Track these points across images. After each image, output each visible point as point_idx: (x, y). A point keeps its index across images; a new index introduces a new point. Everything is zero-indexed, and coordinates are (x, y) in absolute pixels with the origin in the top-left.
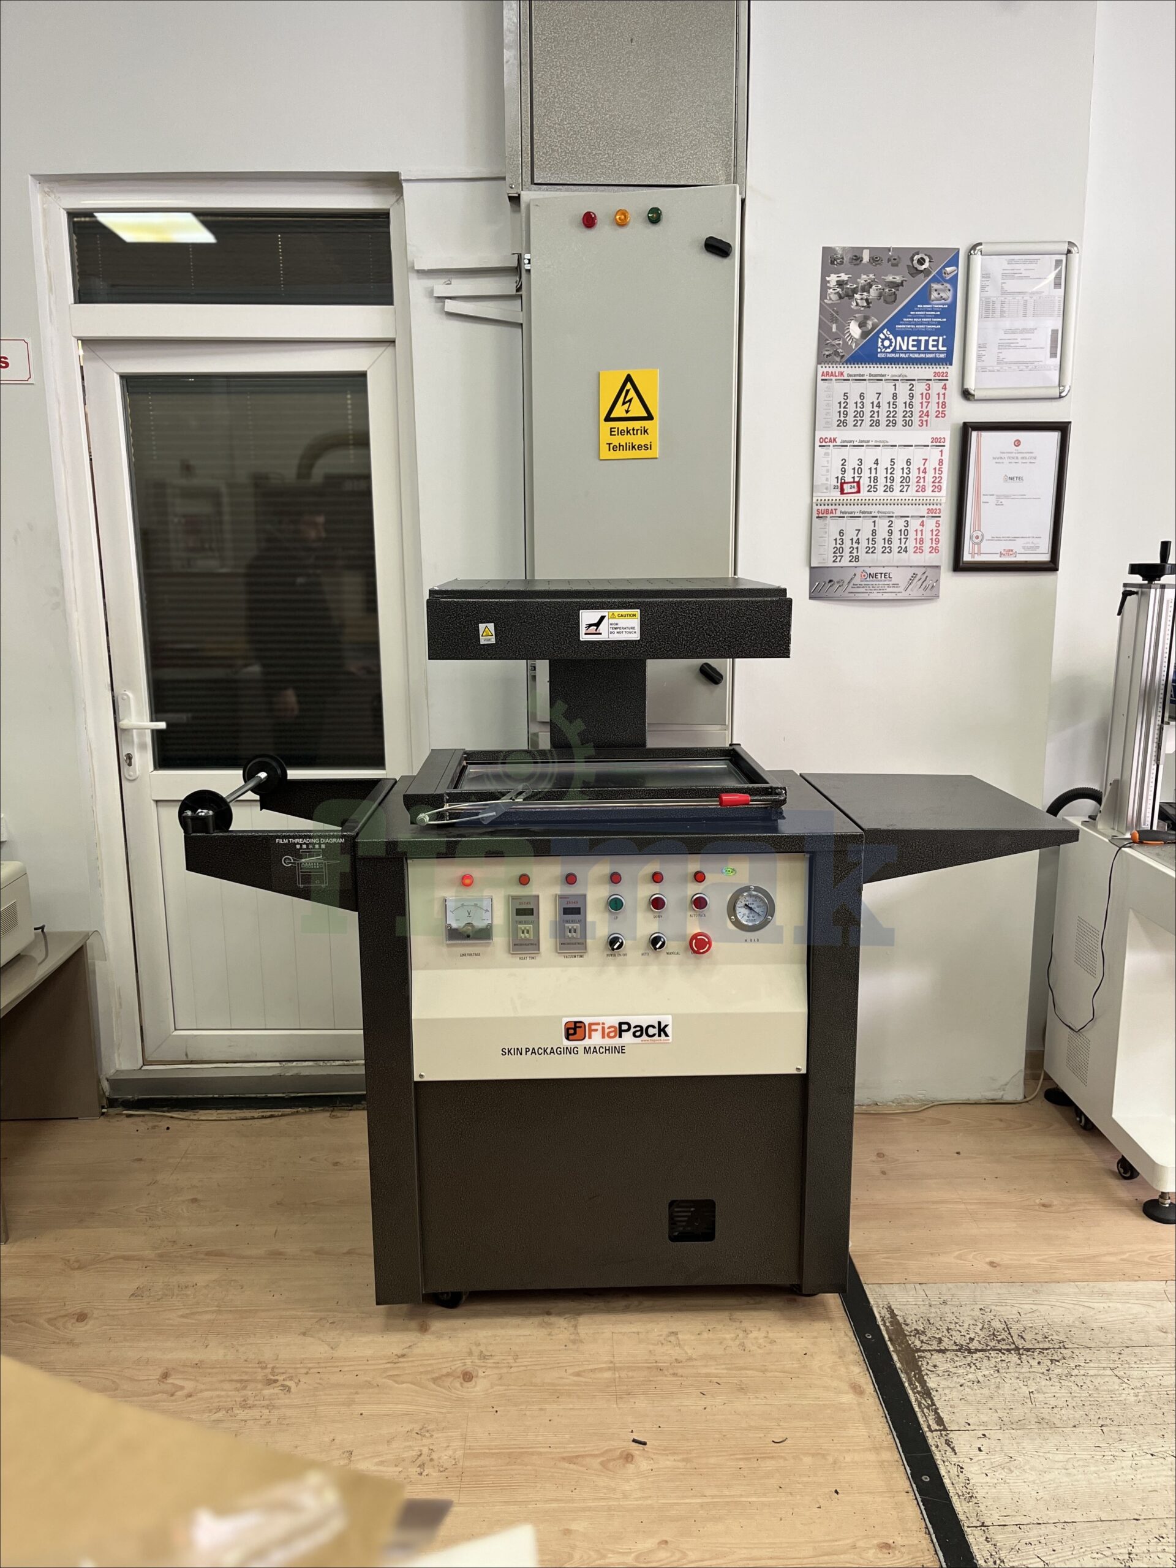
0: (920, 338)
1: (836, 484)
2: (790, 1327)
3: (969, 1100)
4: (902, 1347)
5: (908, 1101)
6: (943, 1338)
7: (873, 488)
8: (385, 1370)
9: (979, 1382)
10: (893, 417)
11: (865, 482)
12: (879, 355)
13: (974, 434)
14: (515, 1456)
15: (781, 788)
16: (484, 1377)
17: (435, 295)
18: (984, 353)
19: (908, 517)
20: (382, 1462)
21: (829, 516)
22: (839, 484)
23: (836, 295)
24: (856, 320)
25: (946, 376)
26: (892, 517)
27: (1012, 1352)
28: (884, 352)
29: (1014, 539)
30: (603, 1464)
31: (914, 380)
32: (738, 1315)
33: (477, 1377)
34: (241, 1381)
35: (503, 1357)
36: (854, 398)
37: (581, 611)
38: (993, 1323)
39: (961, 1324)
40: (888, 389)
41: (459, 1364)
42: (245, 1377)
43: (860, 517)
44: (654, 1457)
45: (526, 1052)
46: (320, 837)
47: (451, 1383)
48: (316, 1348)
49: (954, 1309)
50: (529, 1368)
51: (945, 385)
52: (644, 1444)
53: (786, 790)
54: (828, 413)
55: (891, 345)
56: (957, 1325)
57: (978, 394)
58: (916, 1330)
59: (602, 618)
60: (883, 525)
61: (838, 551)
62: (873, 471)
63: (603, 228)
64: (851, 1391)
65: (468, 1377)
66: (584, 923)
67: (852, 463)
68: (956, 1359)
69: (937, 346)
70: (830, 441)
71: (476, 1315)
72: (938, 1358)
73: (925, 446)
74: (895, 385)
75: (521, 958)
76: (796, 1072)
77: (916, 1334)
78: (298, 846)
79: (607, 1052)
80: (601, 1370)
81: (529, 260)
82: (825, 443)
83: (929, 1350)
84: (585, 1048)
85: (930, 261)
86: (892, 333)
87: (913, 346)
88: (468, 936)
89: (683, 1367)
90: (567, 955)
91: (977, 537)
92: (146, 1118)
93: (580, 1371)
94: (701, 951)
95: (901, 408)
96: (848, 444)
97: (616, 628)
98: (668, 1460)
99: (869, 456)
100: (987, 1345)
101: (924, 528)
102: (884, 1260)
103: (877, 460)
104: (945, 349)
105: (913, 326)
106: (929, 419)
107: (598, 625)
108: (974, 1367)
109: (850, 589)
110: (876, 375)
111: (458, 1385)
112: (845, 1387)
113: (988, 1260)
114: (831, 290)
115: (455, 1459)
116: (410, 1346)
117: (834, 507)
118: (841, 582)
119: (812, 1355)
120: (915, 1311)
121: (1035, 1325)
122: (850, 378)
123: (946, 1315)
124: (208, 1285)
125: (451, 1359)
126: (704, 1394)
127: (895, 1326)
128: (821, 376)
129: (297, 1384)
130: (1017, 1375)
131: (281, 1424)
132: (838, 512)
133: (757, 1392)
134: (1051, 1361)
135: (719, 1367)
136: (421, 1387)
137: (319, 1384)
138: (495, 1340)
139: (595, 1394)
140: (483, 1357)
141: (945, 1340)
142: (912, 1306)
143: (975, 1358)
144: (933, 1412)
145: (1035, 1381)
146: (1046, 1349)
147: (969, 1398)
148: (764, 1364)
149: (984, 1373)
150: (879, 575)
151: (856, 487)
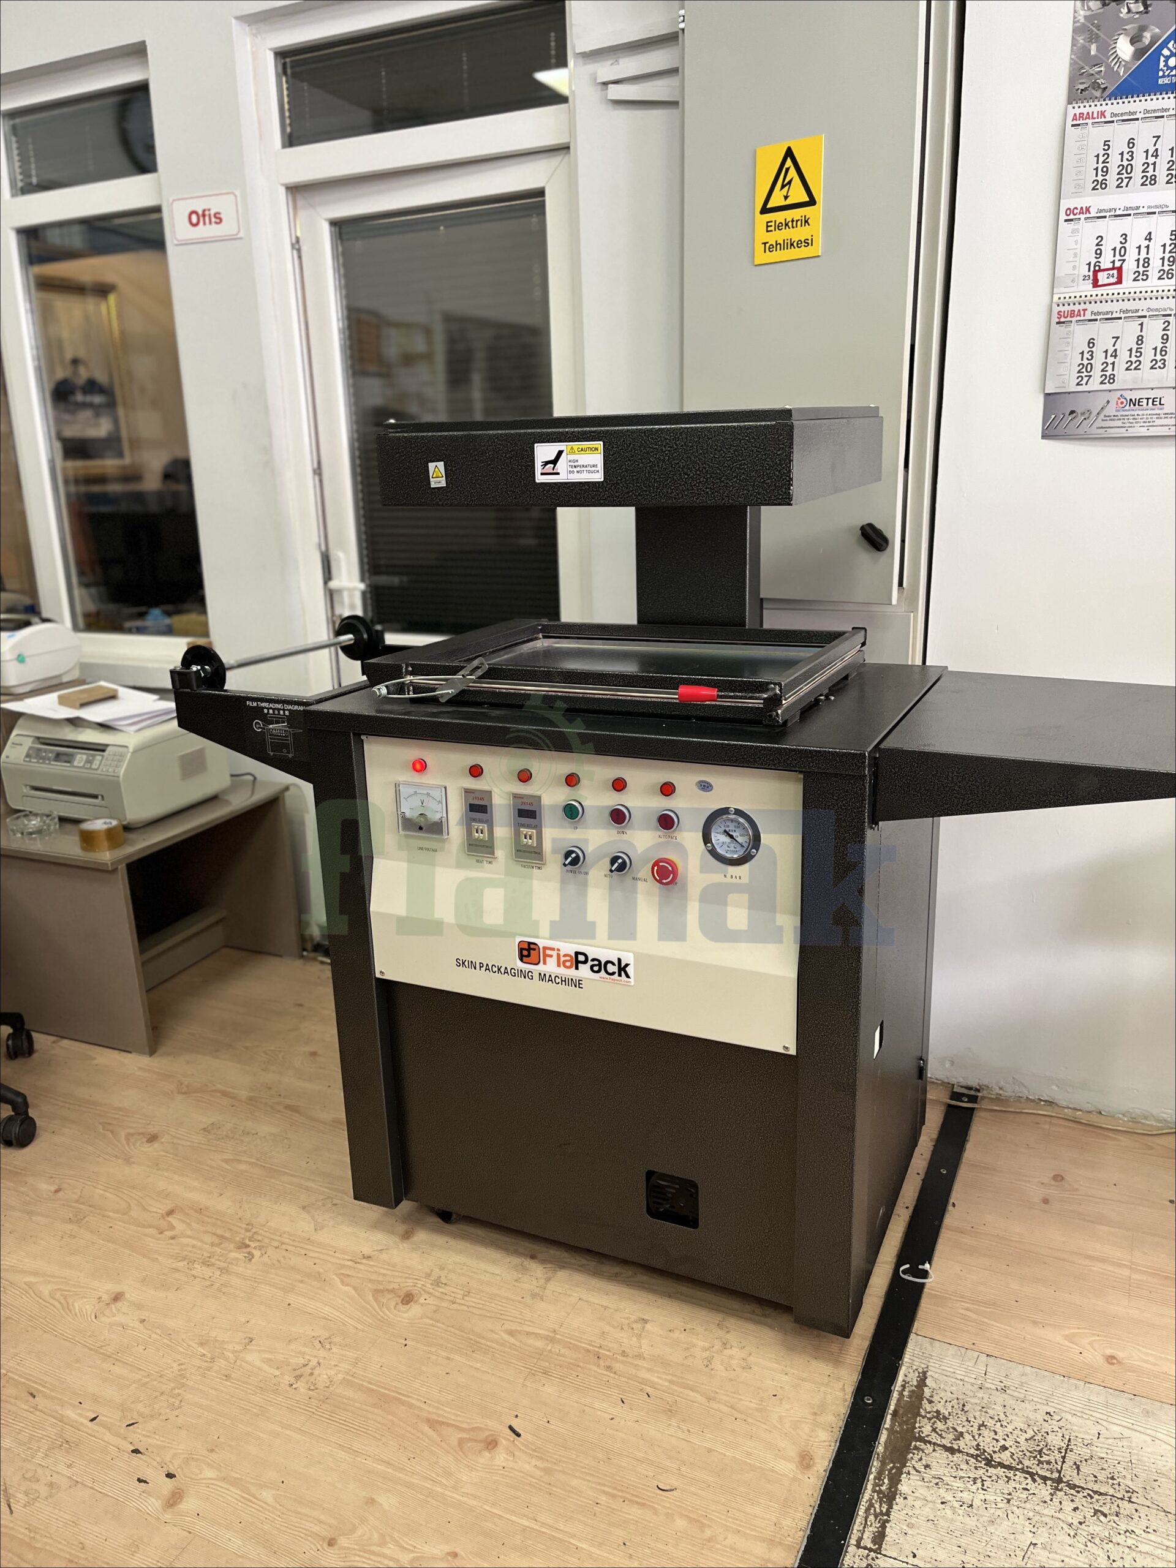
1: (1087, 273)
2: (783, 1357)
4: (902, 1428)
6: (965, 1434)
7: (1141, 275)
8: (343, 1266)
9: (971, 1505)
11: (1129, 267)
14: (385, 1400)
15: (775, 684)
16: (422, 1305)
20: (271, 1360)
21: (1074, 319)
22: (1091, 274)
24: (1127, 34)
26: (1170, 315)
27: (1049, 1483)
30: (461, 1441)
32: (732, 1322)
33: (416, 1302)
34: (222, 1237)
35: (455, 1290)
36: (1119, 146)
37: (536, 445)
38: (1049, 1438)
39: (1004, 1423)
40: (1171, 129)
41: (410, 1283)
42: (227, 1235)
43: (1120, 318)
44: (517, 1453)
45: (481, 967)
46: (284, 702)
47: (389, 1299)
48: (304, 1225)
49: (1011, 1402)
50: (471, 1309)
52: (518, 1435)
54: (1080, 172)
56: (999, 1424)
58: (938, 1412)
59: (560, 453)
60: (1154, 330)
61: (1085, 369)
62: (1144, 250)
64: (796, 1460)
65: (408, 1299)
66: (539, 828)
67: (1112, 241)
68: (964, 1466)
70: (1081, 213)
71: (464, 1237)
72: (942, 1456)
75: (478, 861)
76: (783, 1051)
77: (934, 1417)
78: (266, 711)
79: (564, 983)
80: (537, 1336)
82: (1072, 215)
83: (935, 1444)
84: (540, 974)
88: (421, 828)
89: (623, 1362)
90: (525, 864)
93: (517, 1331)
94: (664, 881)
96: (1107, 214)
97: (575, 467)
98: (529, 1463)
99: (1137, 229)
100: (1020, 1463)
102: (961, 1311)
103: (1150, 233)
107: (554, 462)
108: (979, 1484)
109: (1099, 423)
110: (1154, 111)
111: (393, 1304)
112: (792, 1452)
113: (1109, 1352)
115: (331, 1381)
116: (381, 1250)
117: (1082, 306)
118: (1087, 413)
119: (781, 1400)
120: (954, 1388)
121: (1110, 1457)
122: (1115, 119)
123: (994, 1406)
124: (265, 1137)
125: (407, 1275)
126: (623, 1402)
127: (913, 1399)
128: (1073, 120)
129: (262, 1255)
130: (1031, 1514)
131: (219, 1290)
132: (1088, 313)
133: (684, 1421)
134: (1096, 1512)
135: (664, 1376)
136: (359, 1295)
137: (279, 1261)
138: (461, 1269)
139: (512, 1361)
140: (438, 1283)
141: (967, 1437)
142: (954, 1380)
143: (989, 1474)
144: (879, 1522)
145: (1051, 1531)
146: (1101, 1494)
147: (942, 1522)
148: (718, 1391)
149: (987, 1497)
150: (1145, 401)
151: (1116, 275)
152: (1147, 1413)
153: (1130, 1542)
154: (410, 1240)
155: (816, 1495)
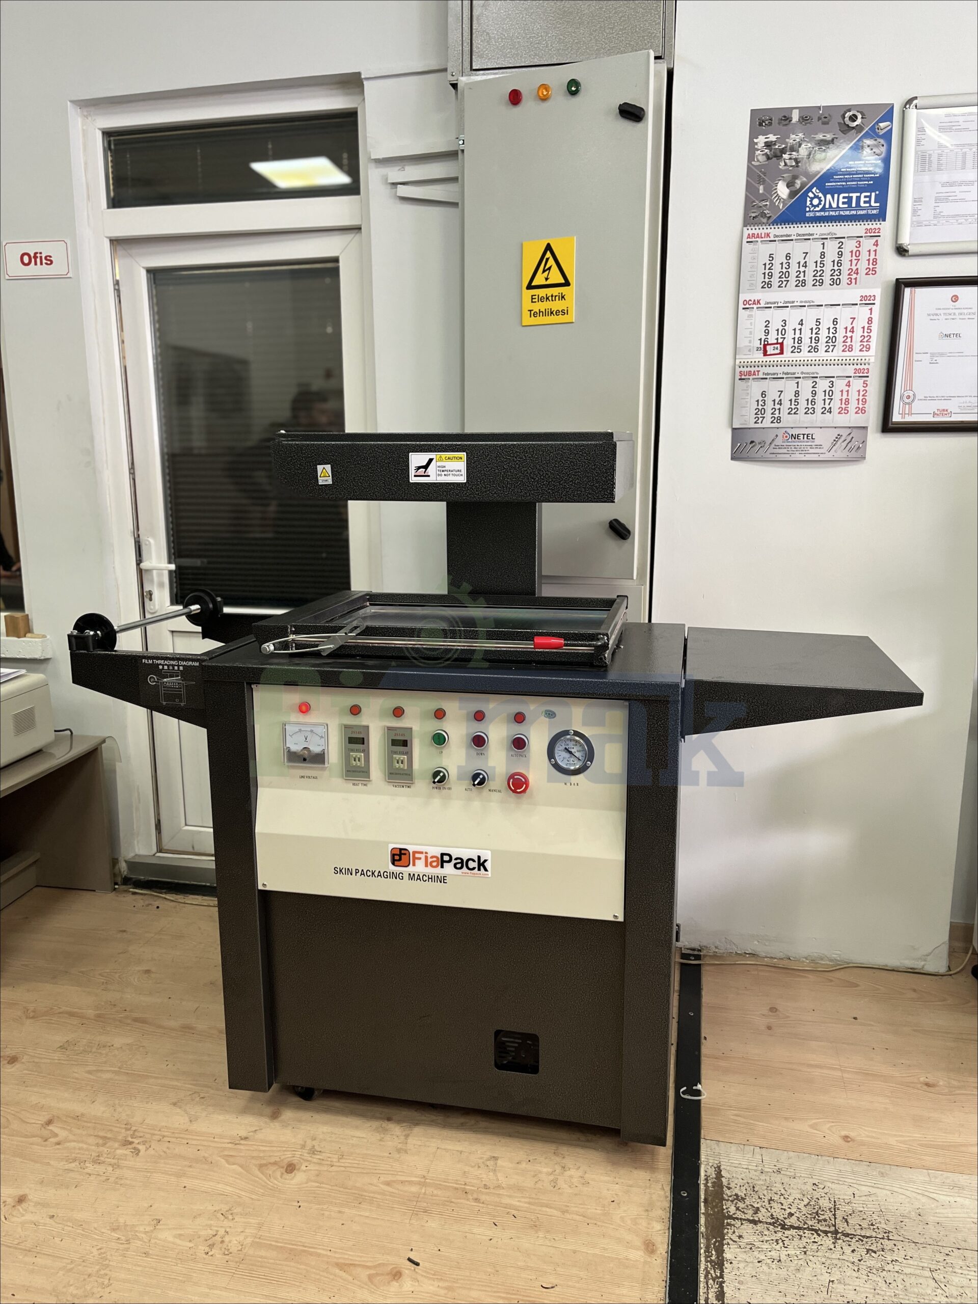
0: (851, 195)
1: (759, 346)
2: (610, 1170)
3: (887, 966)
4: (714, 1211)
5: (822, 959)
6: (761, 1208)
7: (796, 349)
8: (225, 1149)
9: (780, 1260)
10: (820, 276)
11: (788, 343)
12: (807, 215)
13: (907, 291)
14: (294, 1253)
15: (604, 635)
16: (305, 1171)
17: (390, 181)
18: (919, 207)
19: (834, 377)
20: (180, 1235)
21: (751, 377)
22: (762, 346)
23: (764, 157)
24: (784, 180)
25: (878, 232)
26: (817, 377)
27: (829, 1234)
28: (813, 211)
29: (949, 398)
30: (370, 1277)
31: (844, 238)
32: (564, 1149)
33: (299, 1169)
34: (105, 1138)
36: (780, 258)
37: (410, 454)
38: (821, 1202)
39: (786, 1196)
40: (815, 248)
41: (289, 1154)
42: (109, 1135)
43: (783, 378)
44: (420, 1279)
45: (356, 873)
46: (178, 659)
47: (274, 1171)
48: (178, 1119)
49: (786, 1180)
50: (348, 1169)
51: (877, 241)
52: (417, 1264)
53: (608, 637)
54: (753, 275)
55: (820, 204)
56: (782, 1197)
57: (912, 250)
58: (736, 1195)
59: (431, 460)
60: (806, 387)
61: (760, 413)
62: (798, 332)
63: (528, 104)
64: (643, 1248)
65: (291, 1168)
66: (410, 755)
67: (776, 325)
68: (766, 1232)
69: (869, 202)
70: (755, 303)
71: (327, 1110)
72: (747, 1229)
73: (853, 304)
74: (823, 244)
75: (354, 784)
76: (612, 919)
77: (735, 1199)
78: (161, 667)
79: (430, 880)
80: (411, 1183)
81: (463, 140)
82: (748, 305)
83: (741, 1219)
84: (410, 874)
85: (862, 118)
86: (821, 191)
87: (844, 203)
88: (305, 760)
89: (487, 1194)
90: (396, 784)
91: (908, 397)
92: (146, 897)
93: (392, 1181)
94: (518, 791)
95: (828, 267)
96: (773, 306)
97: (443, 471)
98: (433, 1285)
99: (793, 317)
100: (805, 1223)
101: (850, 389)
102: (732, 1117)
103: (802, 320)
104: (878, 204)
105: (844, 183)
106: (858, 277)
107: (426, 467)
108: (781, 1244)
109: (771, 450)
110: (804, 235)
111: (278, 1174)
112: (638, 1242)
113: (844, 1133)
114: (759, 152)
115: (242, 1245)
116: (256, 1130)
117: (757, 369)
118: (762, 444)
119: (619, 1204)
120: (743, 1175)
121: (866, 1209)
122: (776, 239)
123: (775, 1185)
124: (121, 1048)
125: (284, 1149)
126: (496, 1225)
127: (716, 1188)
128: (748, 238)
129: (147, 1149)
130: (823, 1260)
131: (116, 1183)
132: (761, 373)
133: (548, 1232)
134: (868, 1251)
135: (523, 1200)
136: (246, 1171)
137: (165, 1152)
138: (330, 1137)
139: (395, 1206)
140: (313, 1151)
141: (763, 1210)
142: (742, 1170)
143: (786, 1235)
144: (717, 1284)
145: (841, 1269)
146: (868, 1237)
147: (763, 1277)
148: (569, 1205)
149: (789, 1252)
150: (802, 436)
151: (779, 348)
152: (882, 1174)
153: (897, 1268)
154: (280, 1119)
155: (665, 1272)
